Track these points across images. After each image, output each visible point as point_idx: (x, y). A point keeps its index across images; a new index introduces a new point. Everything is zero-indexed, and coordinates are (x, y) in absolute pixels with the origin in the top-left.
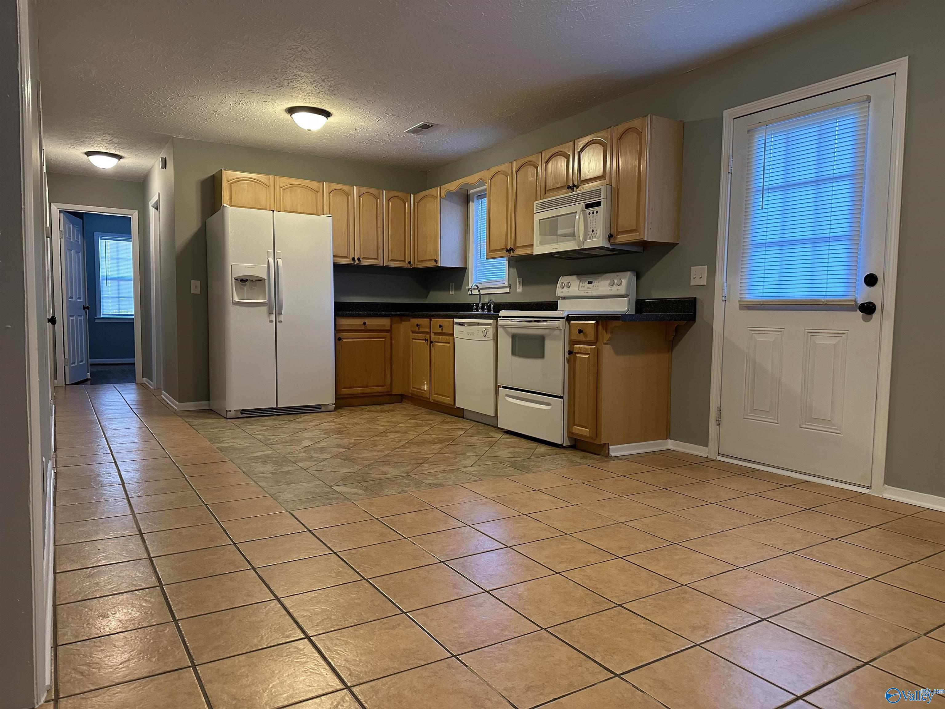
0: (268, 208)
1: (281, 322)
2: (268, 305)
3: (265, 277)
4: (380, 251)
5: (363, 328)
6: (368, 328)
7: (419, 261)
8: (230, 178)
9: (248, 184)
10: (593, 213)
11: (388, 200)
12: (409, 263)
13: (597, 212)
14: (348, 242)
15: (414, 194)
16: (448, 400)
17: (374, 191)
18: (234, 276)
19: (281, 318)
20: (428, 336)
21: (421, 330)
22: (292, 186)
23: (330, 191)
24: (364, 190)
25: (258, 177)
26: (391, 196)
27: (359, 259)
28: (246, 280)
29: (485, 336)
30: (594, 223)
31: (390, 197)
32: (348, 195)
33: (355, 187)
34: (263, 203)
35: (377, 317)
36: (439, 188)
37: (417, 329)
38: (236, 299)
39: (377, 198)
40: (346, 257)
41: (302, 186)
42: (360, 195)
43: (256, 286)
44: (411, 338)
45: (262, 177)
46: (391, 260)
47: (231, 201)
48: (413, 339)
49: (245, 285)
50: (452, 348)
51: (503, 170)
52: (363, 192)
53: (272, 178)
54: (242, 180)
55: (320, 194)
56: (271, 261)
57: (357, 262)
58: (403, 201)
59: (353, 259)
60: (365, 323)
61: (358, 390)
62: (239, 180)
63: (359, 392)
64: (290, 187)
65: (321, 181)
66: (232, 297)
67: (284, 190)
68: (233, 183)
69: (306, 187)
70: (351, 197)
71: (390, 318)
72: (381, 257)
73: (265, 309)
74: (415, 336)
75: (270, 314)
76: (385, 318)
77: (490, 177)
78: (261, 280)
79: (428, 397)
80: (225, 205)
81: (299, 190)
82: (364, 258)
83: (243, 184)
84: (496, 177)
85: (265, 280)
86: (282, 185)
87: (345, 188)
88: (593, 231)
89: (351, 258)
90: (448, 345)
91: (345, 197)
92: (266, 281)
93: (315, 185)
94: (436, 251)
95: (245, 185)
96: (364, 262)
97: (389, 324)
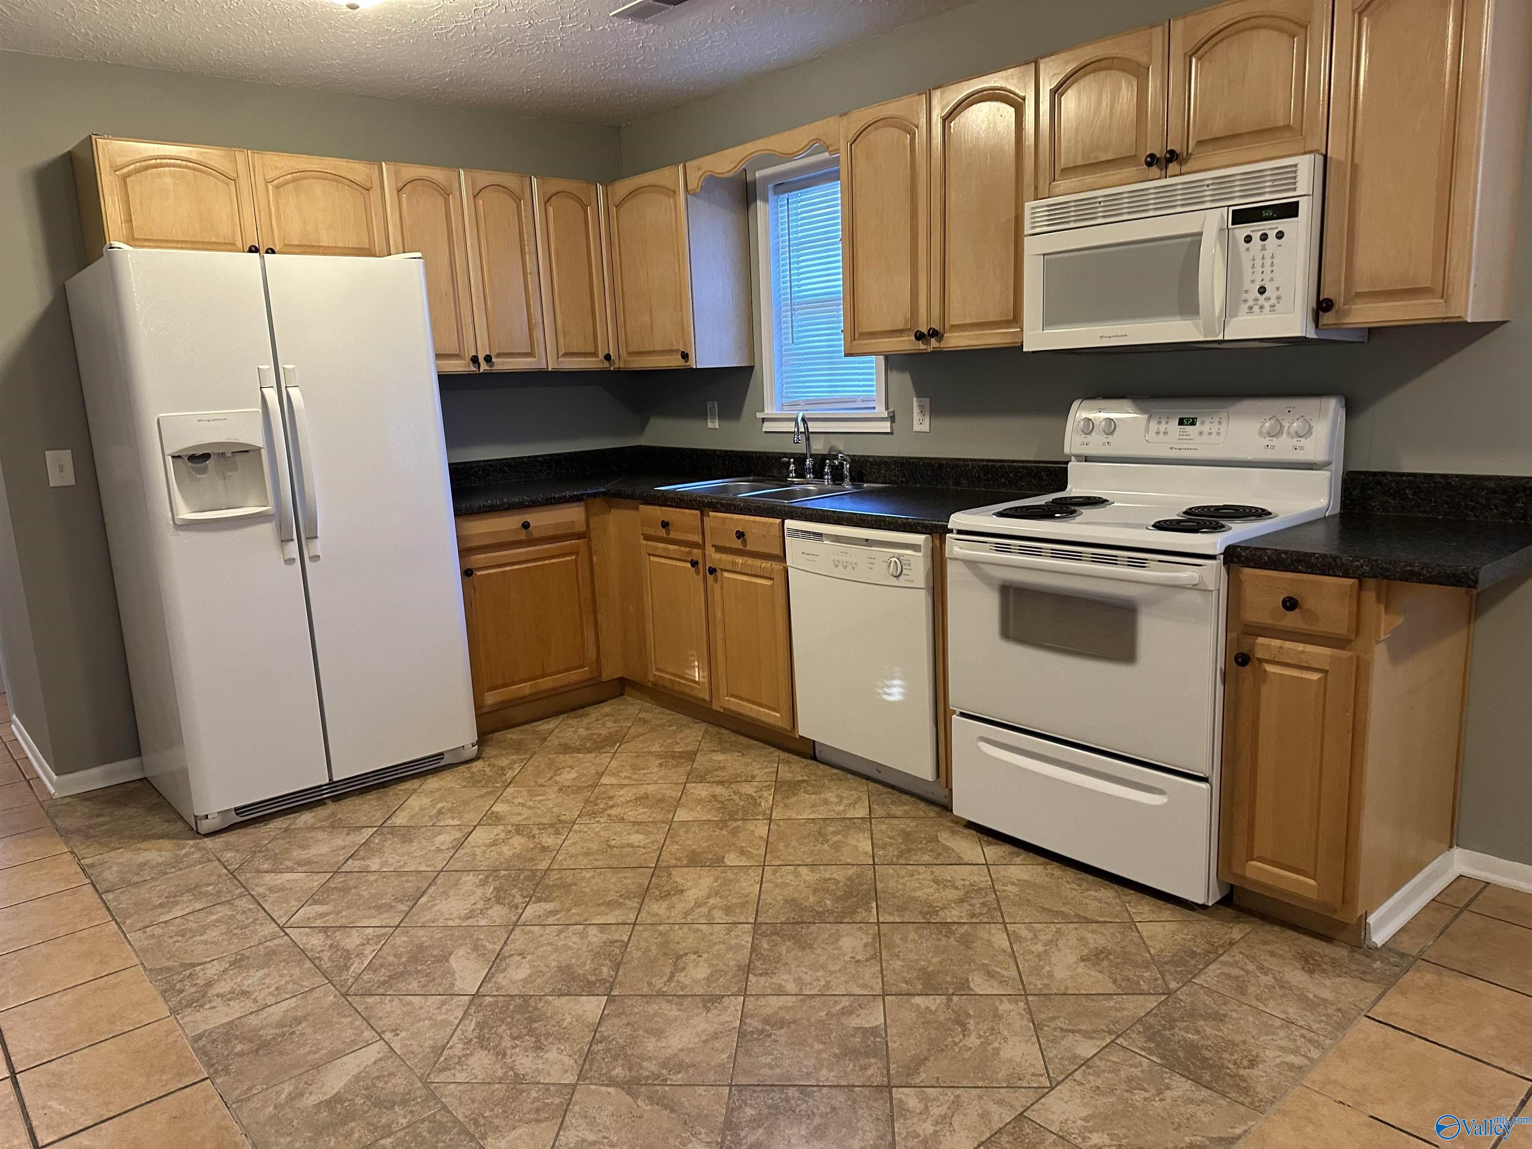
0: (240, 245)
1: (315, 558)
2: (277, 518)
3: (257, 439)
4: (538, 334)
5: (523, 535)
6: (535, 536)
7: (630, 354)
8: (120, 161)
9: (173, 175)
10: (1264, 237)
11: (546, 203)
12: (608, 357)
13: (1280, 235)
14: (458, 316)
15: (605, 185)
16: (773, 717)
17: (510, 180)
18: (167, 452)
19: (316, 547)
20: (697, 552)
21: (673, 535)
22: (299, 177)
23: (400, 184)
24: (485, 178)
25: (201, 153)
26: (553, 192)
27: (488, 359)
28: (206, 456)
29: (897, 577)
30: (1267, 268)
31: (549, 195)
32: (445, 193)
33: (462, 172)
34: (225, 228)
35: (555, 504)
36: (681, 168)
37: (662, 532)
38: (185, 513)
39: (517, 198)
40: (457, 356)
41: (323, 176)
42: (476, 191)
43: (236, 470)
44: (643, 552)
45: (213, 155)
46: (566, 354)
47: (132, 227)
48: (649, 554)
49: (204, 471)
50: (781, 592)
51: (897, 113)
52: (482, 185)
53: (240, 156)
54: (156, 166)
55: (375, 193)
56: (271, 395)
57: (484, 367)
58: (580, 202)
59: (475, 360)
60: (526, 526)
61: (525, 688)
62: (147, 166)
63: (527, 692)
64: (294, 180)
65: (373, 158)
66: (172, 510)
67: (277, 187)
68: (129, 175)
69: (338, 178)
70: (454, 198)
71: (582, 503)
72: (539, 349)
73: (267, 530)
74: (656, 548)
75: (285, 541)
76: (572, 505)
77: (851, 135)
78: (247, 451)
79: (708, 699)
80: (116, 244)
81: (319, 188)
82: (499, 355)
83: (159, 175)
84: (873, 136)
85: (258, 450)
86: (272, 174)
87: (438, 174)
88: (1262, 290)
89: (468, 359)
90: (768, 583)
91: (440, 200)
92: (264, 453)
93: (358, 170)
94: (683, 329)
95: (166, 178)
96: (502, 365)
97: (583, 517)
